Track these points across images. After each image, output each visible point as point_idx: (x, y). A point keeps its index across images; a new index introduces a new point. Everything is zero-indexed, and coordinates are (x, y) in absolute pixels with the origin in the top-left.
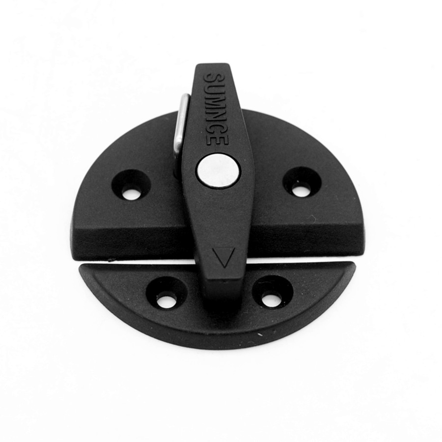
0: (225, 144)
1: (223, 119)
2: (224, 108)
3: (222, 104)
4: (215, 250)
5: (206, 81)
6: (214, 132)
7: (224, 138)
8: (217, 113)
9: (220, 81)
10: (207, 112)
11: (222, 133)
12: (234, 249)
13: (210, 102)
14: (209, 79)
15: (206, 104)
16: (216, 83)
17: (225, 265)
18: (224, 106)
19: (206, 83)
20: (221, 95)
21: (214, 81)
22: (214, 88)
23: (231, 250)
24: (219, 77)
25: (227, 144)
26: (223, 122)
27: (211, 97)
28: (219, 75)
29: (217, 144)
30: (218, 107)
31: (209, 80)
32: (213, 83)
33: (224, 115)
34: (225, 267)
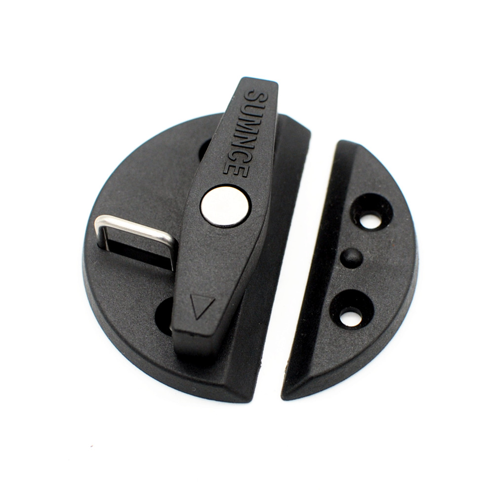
0: (243, 177)
1: (250, 146)
2: (256, 134)
3: (254, 129)
4: (193, 296)
5: (246, 99)
6: (236, 159)
7: (244, 168)
8: (247, 138)
9: (261, 102)
10: (236, 135)
11: (244, 162)
12: (214, 300)
13: (243, 123)
14: (251, 97)
15: (238, 125)
16: (256, 103)
17: (197, 317)
18: (257, 132)
19: (246, 101)
20: (257, 118)
21: (254, 100)
22: (252, 108)
23: (211, 300)
24: (261, 96)
25: (246, 177)
26: (249, 150)
27: (245, 119)
28: (262, 94)
29: (234, 174)
30: (249, 131)
31: (249, 99)
32: (253, 102)
33: (253, 142)
34: (197, 319)
